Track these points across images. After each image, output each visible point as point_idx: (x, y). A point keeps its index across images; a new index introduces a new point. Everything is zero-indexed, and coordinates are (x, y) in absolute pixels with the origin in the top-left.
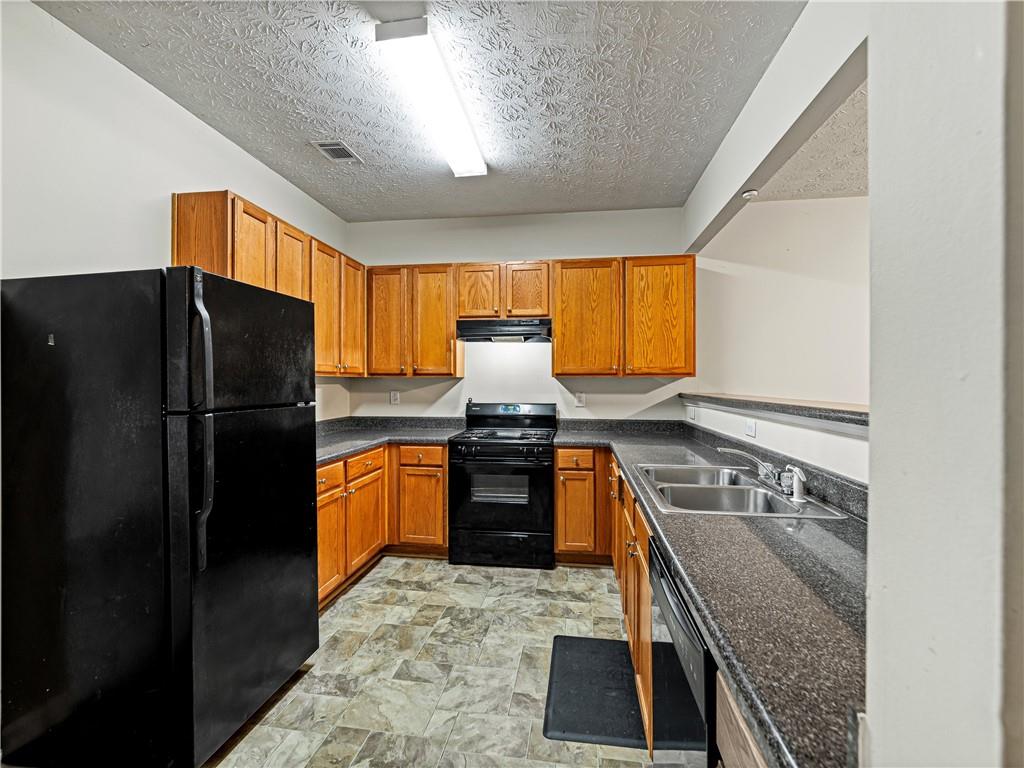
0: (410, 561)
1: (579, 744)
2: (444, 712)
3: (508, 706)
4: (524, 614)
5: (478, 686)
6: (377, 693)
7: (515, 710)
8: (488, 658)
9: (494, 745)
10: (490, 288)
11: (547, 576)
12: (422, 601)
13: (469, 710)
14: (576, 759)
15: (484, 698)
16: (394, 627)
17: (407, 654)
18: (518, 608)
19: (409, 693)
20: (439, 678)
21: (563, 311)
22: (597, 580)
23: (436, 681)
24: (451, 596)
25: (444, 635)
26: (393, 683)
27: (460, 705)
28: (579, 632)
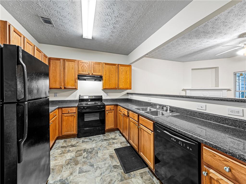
0: (65, 140)
1: (133, 172)
2: (98, 178)
3: (113, 169)
4: (104, 146)
5: (103, 167)
6: (76, 180)
7: (115, 170)
8: (102, 160)
9: (115, 181)
10: (87, 67)
11: (104, 136)
12: (75, 150)
13: (104, 174)
14: (134, 176)
15: (106, 170)
16: (71, 159)
17: (79, 166)
18: (102, 145)
19: (86, 176)
20: (92, 169)
21: (105, 74)
22: (116, 134)
23: (92, 170)
24: (83, 146)
25: (87, 157)
26: (79, 175)
27: (101, 174)
28: (119, 147)
